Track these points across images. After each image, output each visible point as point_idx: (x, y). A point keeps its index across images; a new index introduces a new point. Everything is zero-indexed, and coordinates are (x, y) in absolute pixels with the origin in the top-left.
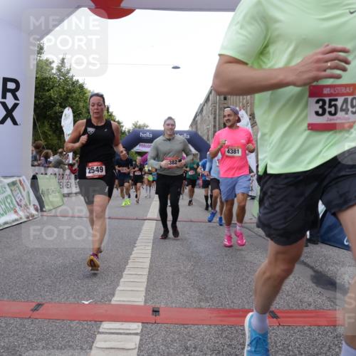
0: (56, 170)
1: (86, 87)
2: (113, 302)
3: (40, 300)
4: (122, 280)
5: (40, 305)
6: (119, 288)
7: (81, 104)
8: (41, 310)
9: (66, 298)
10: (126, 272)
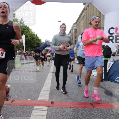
0: (19, 55)
1: (29, 28)
2: (38, 100)
3: (14, 99)
4: (41, 92)
5: (14, 100)
6: (40, 95)
7: (28, 33)
8: (14, 102)
9: (22, 98)
10: (42, 90)
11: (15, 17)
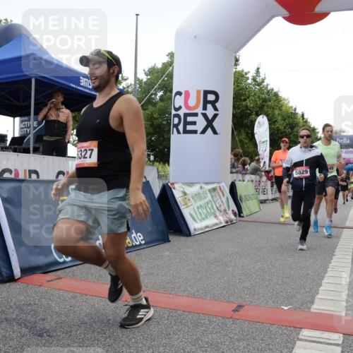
0: (253, 177)
1: (280, 94)
2: (312, 310)
3: (241, 302)
4: (322, 288)
5: (240, 307)
6: (318, 296)
7: (277, 112)
8: (242, 312)
9: (265, 301)
10: (325, 281)
11: (239, 68)
